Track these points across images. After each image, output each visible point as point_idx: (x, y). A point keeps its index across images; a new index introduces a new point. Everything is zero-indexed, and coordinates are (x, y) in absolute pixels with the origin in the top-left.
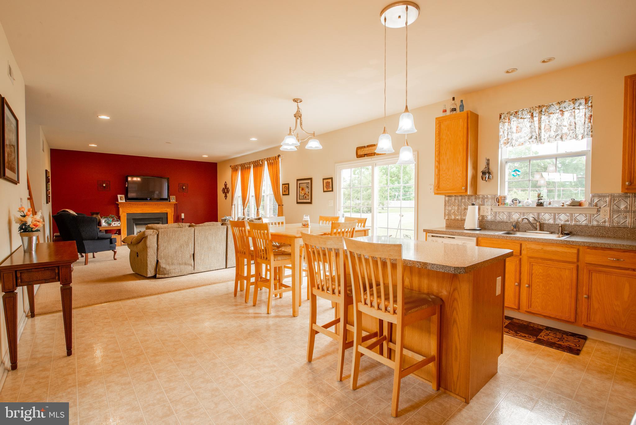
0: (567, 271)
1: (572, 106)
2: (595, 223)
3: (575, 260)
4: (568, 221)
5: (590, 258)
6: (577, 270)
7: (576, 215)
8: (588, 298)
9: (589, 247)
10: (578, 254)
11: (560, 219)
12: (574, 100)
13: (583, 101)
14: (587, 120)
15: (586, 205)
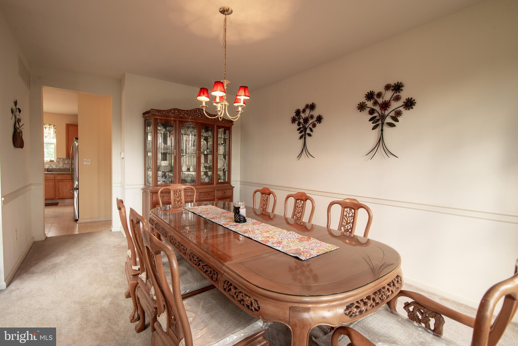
0: (52, 183)
1: (49, 127)
2: (58, 168)
3: (54, 179)
4: (49, 167)
5: (59, 177)
6: (55, 182)
7: (52, 165)
8: (59, 190)
9: (58, 174)
10: (55, 177)
11: (46, 167)
12: (50, 125)
13: (53, 126)
14: (54, 133)
15: (55, 162)
